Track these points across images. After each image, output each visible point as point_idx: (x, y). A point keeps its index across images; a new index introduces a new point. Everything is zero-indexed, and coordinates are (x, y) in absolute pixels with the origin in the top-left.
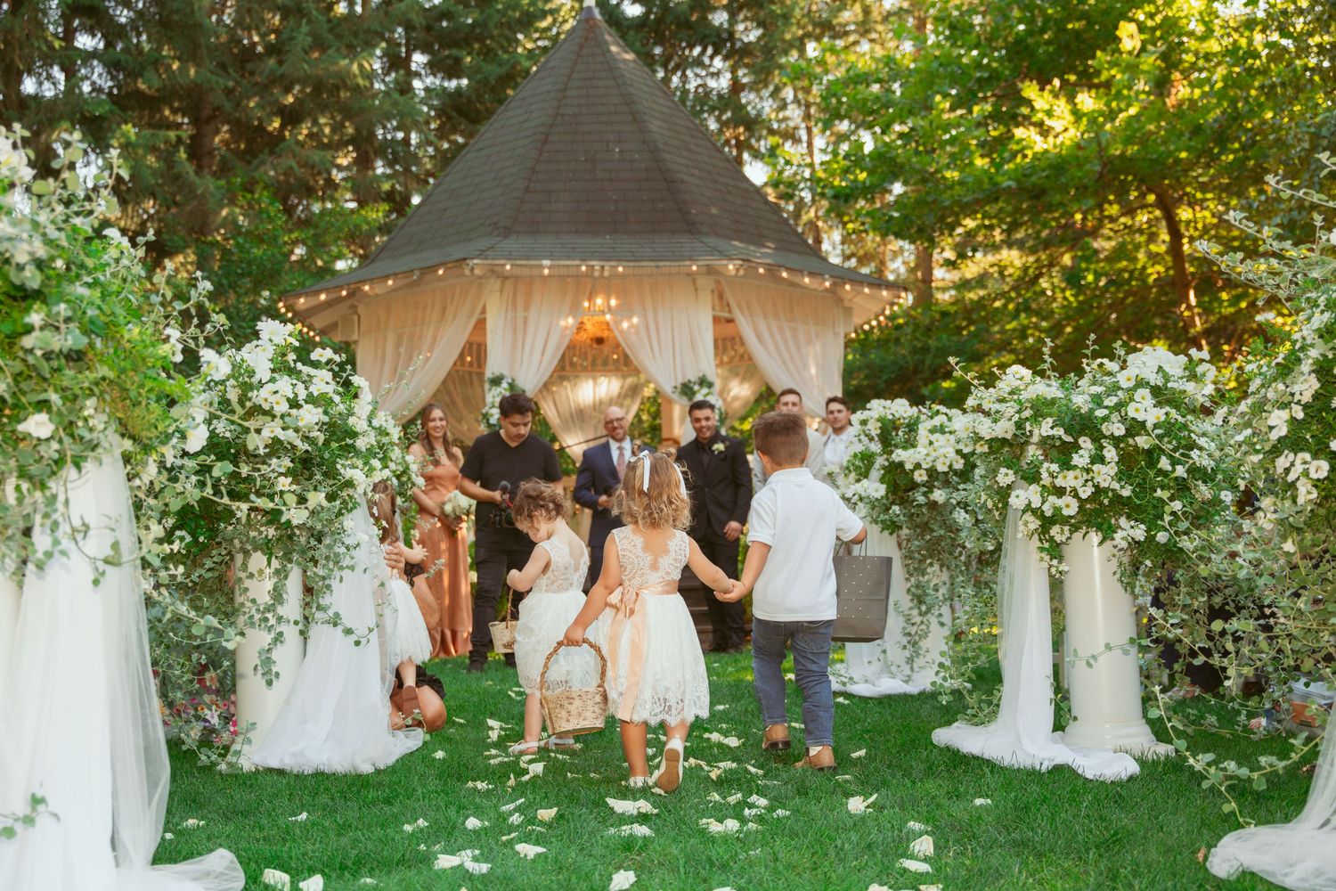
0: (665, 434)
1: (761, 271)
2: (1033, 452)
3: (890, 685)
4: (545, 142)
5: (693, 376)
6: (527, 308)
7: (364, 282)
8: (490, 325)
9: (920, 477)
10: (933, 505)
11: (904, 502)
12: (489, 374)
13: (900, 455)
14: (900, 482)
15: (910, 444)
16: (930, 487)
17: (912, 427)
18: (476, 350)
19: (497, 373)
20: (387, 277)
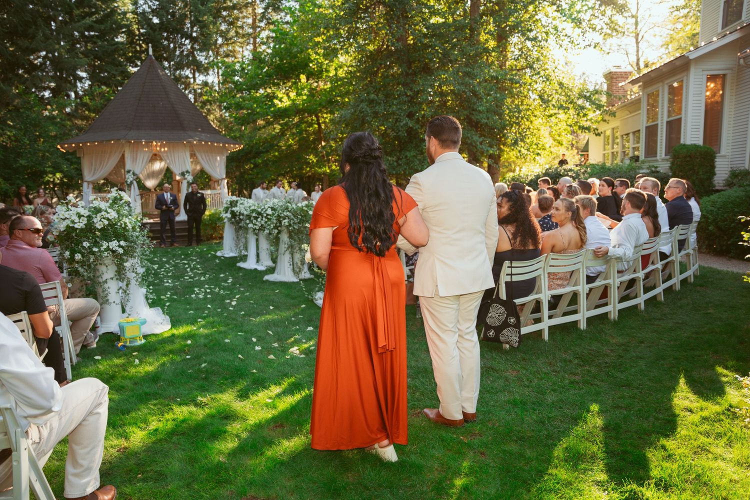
0: (174, 179)
1: (203, 143)
2: (252, 218)
3: (232, 255)
4: (140, 100)
5: (184, 170)
6: (137, 151)
7: (88, 142)
8: (126, 156)
9: (238, 214)
10: (240, 219)
11: (235, 218)
12: (126, 169)
13: (234, 209)
14: (234, 214)
15: (236, 206)
16: (240, 215)
17: (237, 202)
18: (122, 161)
19: (129, 169)
20: (96, 142)
